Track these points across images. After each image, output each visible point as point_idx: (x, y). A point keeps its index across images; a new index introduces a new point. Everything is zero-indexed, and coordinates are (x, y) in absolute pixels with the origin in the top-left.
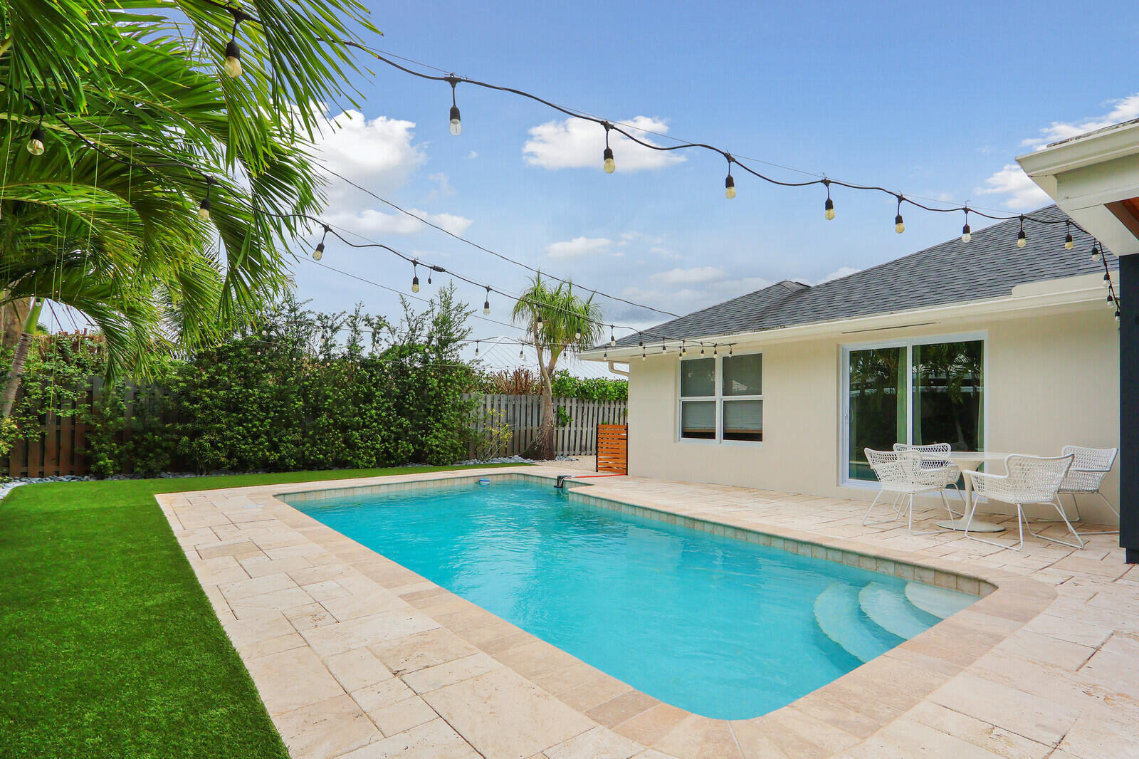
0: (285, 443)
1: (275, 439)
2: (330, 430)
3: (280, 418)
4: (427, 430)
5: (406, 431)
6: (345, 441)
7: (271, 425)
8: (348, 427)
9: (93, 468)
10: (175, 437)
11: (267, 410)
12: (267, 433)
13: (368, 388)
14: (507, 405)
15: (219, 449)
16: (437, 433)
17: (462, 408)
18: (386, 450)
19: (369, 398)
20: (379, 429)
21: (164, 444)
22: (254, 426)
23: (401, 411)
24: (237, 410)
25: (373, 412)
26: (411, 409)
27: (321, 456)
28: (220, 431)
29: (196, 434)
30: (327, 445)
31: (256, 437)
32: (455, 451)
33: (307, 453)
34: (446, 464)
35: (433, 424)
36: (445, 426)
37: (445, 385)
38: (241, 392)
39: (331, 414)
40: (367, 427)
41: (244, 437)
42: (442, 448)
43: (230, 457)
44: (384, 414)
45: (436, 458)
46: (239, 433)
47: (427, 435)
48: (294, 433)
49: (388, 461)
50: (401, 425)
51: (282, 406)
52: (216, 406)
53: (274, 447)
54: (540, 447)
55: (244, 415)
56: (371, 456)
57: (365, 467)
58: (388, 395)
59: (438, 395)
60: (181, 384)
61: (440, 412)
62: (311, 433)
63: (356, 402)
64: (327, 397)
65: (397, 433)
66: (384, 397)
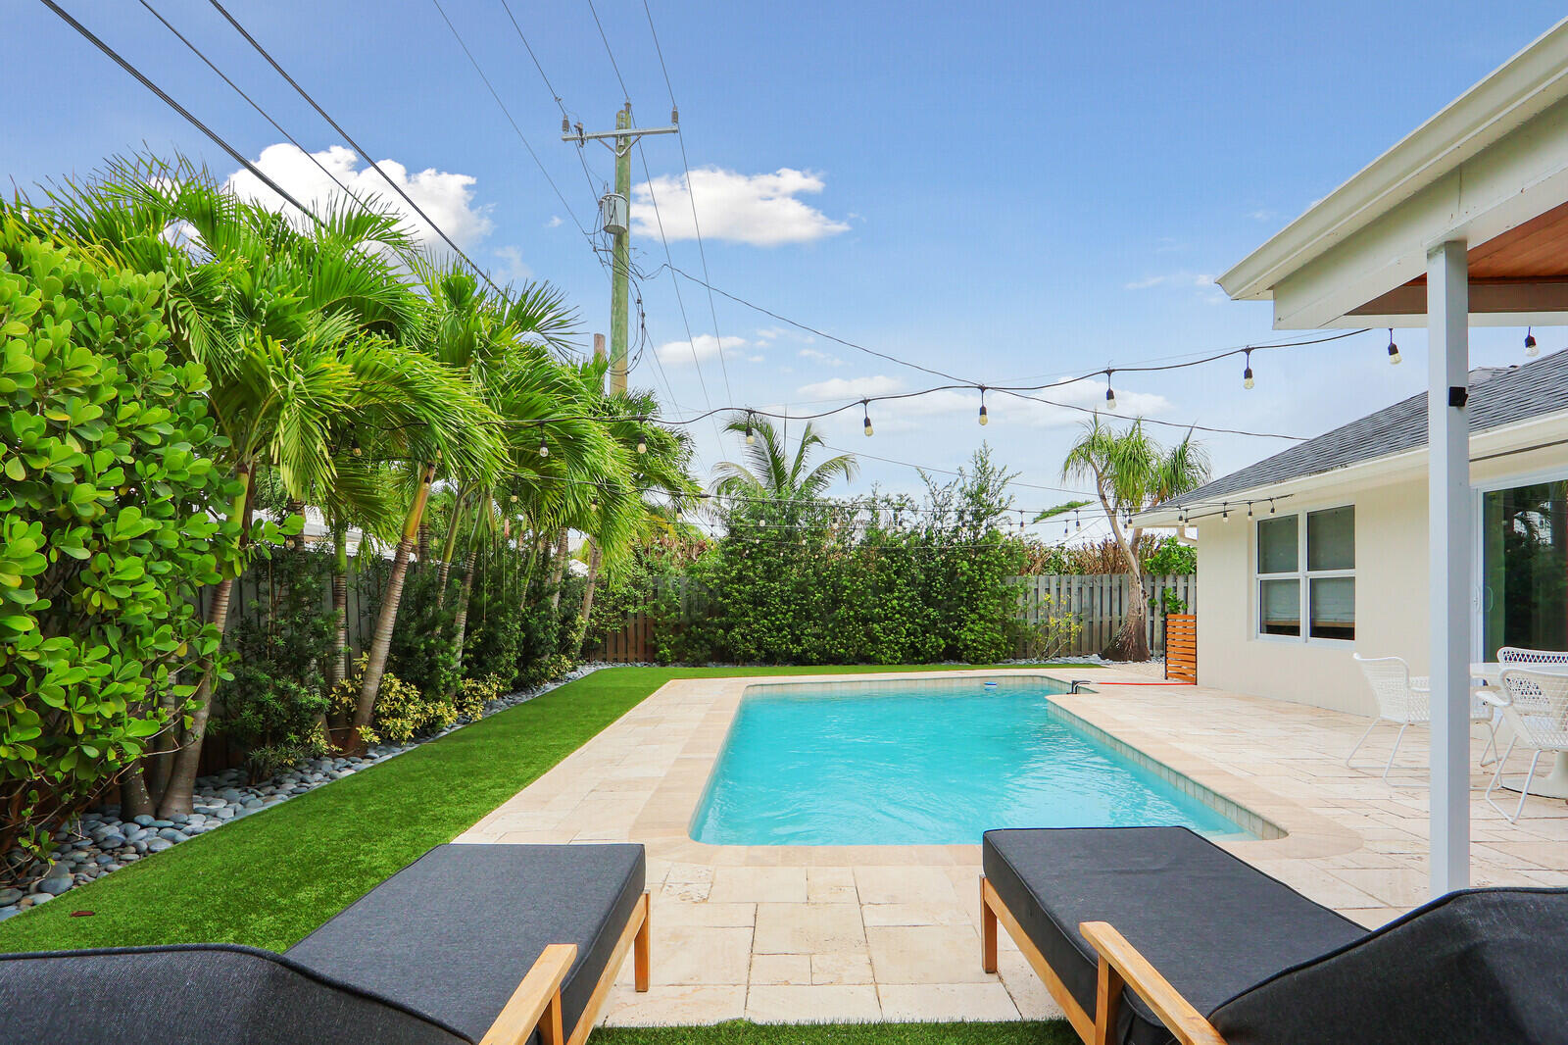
0: (807, 636)
1: (797, 632)
2: (850, 623)
3: (801, 611)
4: (961, 623)
5: (934, 622)
6: (867, 635)
7: (794, 618)
8: (869, 620)
9: (657, 656)
10: (713, 629)
11: (788, 603)
12: (790, 626)
13: (888, 576)
14: (1080, 589)
15: (747, 641)
16: (972, 626)
17: (1004, 595)
18: (912, 644)
19: (890, 587)
20: (903, 621)
21: (706, 637)
22: (777, 619)
23: (928, 600)
24: (763, 604)
25: (895, 602)
26: (940, 597)
27: (842, 650)
28: (749, 624)
29: (729, 627)
30: (848, 639)
31: (780, 630)
32: (998, 646)
33: (828, 647)
34: (986, 663)
35: (967, 615)
36: (982, 617)
37: (980, 569)
38: (764, 586)
39: (851, 606)
40: (890, 619)
41: (770, 630)
42: (982, 644)
43: (758, 649)
44: (907, 604)
45: (973, 655)
46: (764, 626)
47: (962, 628)
48: (815, 626)
49: (915, 656)
50: (928, 616)
51: (802, 598)
52: (744, 601)
53: (797, 641)
54: (1123, 645)
55: (768, 608)
56: (895, 651)
57: (890, 664)
58: (912, 582)
59: (970, 580)
60: (716, 581)
61: (976, 600)
62: (830, 626)
63: (876, 592)
64: (846, 587)
65: (924, 626)
66: (907, 585)
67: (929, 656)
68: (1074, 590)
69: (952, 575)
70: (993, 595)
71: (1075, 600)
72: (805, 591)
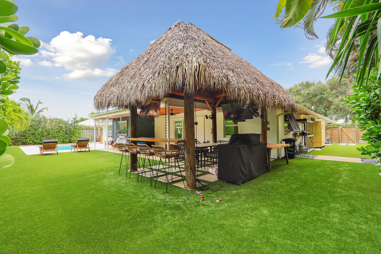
1: (41, 139)
3: (42, 136)
4: (72, 137)
7: (40, 137)
8: (55, 137)
11: (39, 134)
13: (59, 130)
17: (79, 133)
18: (63, 141)
19: (59, 132)
23: (66, 134)
24: (34, 135)
25: (60, 134)
26: (68, 133)
28: (31, 138)
31: (37, 139)
36: (75, 136)
37: (75, 129)
38: (34, 132)
39: (52, 135)
40: (59, 137)
41: (35, 139)
42: (75, 140)
43: (33, 142)
44: (62, 135)
45: (74, 142)
50: (66, 136)
52: (30, 134)
53: (41, 141)
54: (97, 140)
56: (60, 142)
59: (73, 131)
60: (24, 131)
63: (57, 132)
64: (51, 132)
65: (65, 138)
66: (62, 132)
67: (66, 142)
68: (91, 132)
69: (70, 130)
70: (77, 133)
71: (91, 134)
72: (43, 133)
